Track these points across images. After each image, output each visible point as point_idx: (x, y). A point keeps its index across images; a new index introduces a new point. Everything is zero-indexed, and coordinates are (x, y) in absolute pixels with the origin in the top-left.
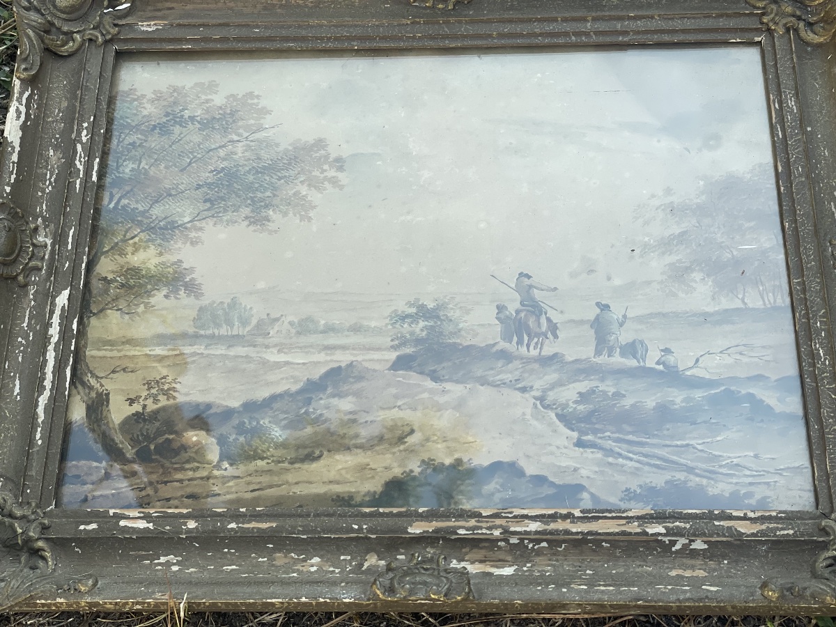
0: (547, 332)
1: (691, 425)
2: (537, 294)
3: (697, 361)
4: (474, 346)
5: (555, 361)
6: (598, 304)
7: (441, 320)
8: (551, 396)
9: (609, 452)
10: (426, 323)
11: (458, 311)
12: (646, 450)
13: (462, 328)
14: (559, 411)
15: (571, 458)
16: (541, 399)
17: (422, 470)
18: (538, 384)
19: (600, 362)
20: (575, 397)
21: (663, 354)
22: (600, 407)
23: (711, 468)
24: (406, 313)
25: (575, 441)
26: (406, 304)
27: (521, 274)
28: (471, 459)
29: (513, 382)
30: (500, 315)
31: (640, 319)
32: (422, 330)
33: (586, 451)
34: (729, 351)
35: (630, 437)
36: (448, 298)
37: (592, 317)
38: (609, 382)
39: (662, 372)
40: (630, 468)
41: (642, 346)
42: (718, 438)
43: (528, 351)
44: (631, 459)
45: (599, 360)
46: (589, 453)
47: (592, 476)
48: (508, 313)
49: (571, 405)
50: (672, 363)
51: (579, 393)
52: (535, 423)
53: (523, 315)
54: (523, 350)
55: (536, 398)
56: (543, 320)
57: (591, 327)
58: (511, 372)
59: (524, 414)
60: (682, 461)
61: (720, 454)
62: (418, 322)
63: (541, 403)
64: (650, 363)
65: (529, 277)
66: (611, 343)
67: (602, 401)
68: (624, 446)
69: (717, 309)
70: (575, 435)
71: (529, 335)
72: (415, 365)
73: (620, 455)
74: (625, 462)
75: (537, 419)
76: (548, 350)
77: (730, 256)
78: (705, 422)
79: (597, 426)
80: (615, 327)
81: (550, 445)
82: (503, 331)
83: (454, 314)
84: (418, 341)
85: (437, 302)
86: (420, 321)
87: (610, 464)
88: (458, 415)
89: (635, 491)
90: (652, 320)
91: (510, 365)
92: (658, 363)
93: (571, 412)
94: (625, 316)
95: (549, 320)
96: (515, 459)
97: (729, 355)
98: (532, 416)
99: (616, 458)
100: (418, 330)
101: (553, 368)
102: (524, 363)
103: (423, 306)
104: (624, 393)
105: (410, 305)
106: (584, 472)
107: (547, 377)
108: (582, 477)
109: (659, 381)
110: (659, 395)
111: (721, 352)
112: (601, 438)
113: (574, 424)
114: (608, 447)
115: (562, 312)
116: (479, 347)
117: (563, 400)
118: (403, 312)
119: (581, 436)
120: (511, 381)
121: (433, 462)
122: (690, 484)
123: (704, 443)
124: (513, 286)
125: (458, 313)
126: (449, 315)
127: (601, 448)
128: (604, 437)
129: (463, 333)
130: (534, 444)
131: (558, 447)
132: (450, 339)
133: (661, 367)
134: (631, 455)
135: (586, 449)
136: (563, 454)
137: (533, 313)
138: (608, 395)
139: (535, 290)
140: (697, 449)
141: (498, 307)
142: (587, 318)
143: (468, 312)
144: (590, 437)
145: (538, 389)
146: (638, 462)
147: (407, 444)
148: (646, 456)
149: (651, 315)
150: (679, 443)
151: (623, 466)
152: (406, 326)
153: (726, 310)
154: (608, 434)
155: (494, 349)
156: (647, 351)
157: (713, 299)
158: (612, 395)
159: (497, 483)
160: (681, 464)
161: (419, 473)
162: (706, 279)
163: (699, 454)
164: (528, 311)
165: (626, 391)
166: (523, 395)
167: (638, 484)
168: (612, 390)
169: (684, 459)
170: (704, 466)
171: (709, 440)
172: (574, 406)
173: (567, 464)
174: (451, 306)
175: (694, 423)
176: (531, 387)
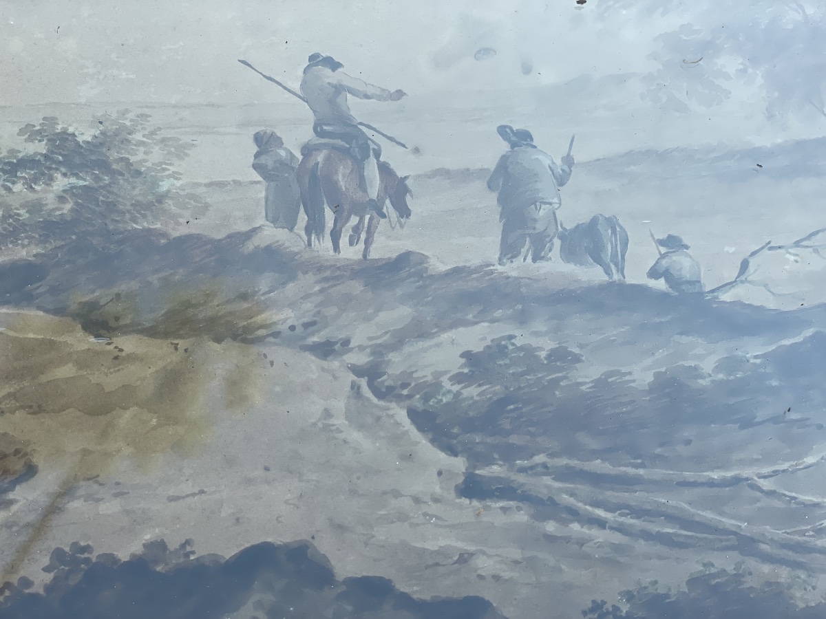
0: (381, 200)
1: (742, 427)
2: (356, 108)
3: (745, 265)
4: (198, 237)
5: (403, 274)
6: (503, 131)
7: (113, 173)
8: (396, 364)
9: (546, 507)
10: (73, 180)
11: (156, 149)
12: (636, 497)
13: (168, 191)
14: (417, 402)
15: (452, 527)
16: (371, 373)
17: (55, 578)
18: (362, 333)
19: (514, 274)
20: (455, 364)
21: (663, 250)
22: (520, 388)
23: (797, 538)
24: (20, 155)
25: (461, 479)
26: (21, 132)
27: (314, 59)
28: (188, 542)
29: (299, 330)
30: (263, 160)
31: (604, 166)
32: (61, 199)
33: (487, 508)
34: (815, 241)
35: (598, 465)
36: (130, 116)
37: (490, 162)
38: (539, 326)
39: (663, 296)
40: (600, 546)
41: (614, 232)
42: (810, 460)
43: (336, 248)
44: (602, 524)
45: (512, 269)
46: (497, 513)
47: (507, 575)
48: (283, 153)
49: (447, 384)
50: (686, 274)
51: (467, 355)
52: (355, 436)
53: (320, 158)
54: (324, 246)
55: (357, 371)
56: (372, 171)
57: (489, 187)
58: (292, 305)
59: (327, 413)
60: (728, 522)
61: (816, 500)
62: (51, 179)
63: (370, 385)
64: (636, 275)
65: (334, 65)
66: (540, 227)
67: (523, 374)
68: (584, 489)
69: (779, 141)
70: (459, 464)
71: (337, 209)
72: (41, 290)
73: (574, 514)
74: (585, 531)
75: (361, 427)
76: (385, 246)
77: (799, 17)
78: (775, 420)
79: (514, 439)
80: (545, 187)
81: (397, 494)
82: (271, 198)
83: (147, 156)
84: (50, 228)
85: (101, 128)
86: (58, 175)
87: (551, 539)
88: (154, 422)
89: (616, 609)
90: (633, 167)
91: (291, 285)
92: (654, 273)
93: (448, 404)
94: (568, 160)
95: (385, 169)
96: (305, 537)
97: (816, 251)
98: (347, 418)
99: (565, 522)
100: (50, 200)
101: (399, 292)
102: (326, 279)
103: (65, 137)
104: (576, 351)
105: (31, 133)
106: (485, 564)
107: (384, 316)
108: (481, 577)
109: (657, 320)
110: (660, 354)
111: (797, 244)
112: (522, 470)
113: (456, 436)
114: (544, 493)
115: (417, 150)
116: (211, 241)
117: (425, 375)
118: (12, 152)
119: (475, 467)
120: (292, 328)
121: (86, 555)
122: (750, 582)
123: (775, 473)
124: (296, 86)
125: (156, 155)
126: (133, 159)
127: (525, 497)
128: (532, 468)
129: (169, 204)
130: (354, 492)
131: (417, 500)
132: (134, 220)
133: (660, 284)
134: (601, 513)
135: (489, 503)
136: (432, 516)
137: (346, 152)
138: (537, 358)
139: (348, 95)
140: (761, 491)
141: (258, 139)
142: (478, 166)
143: (181, 151)
144: (496, 470)
145: (361, 348)
146: (620, 529)
147: (14, 508)
148: (638, 513)
149: (631, 157)
150: (716, 475)
151: (581, 542)
152: (18, 187)
153: (801, 145)
154: (540, 458)
155: (250, 246)
156: (625, 243)
157: (770, 116)
158: (548, 357)
159: (259, 605)
160: (726, 532)
161: (48, 588)
162: (750, 70)
163: (765, 502)
164: (334, 148)
165: (581, 346)
166: (325, 364)
167: (624, 589)
168: (546, 345)
169: (733, 517)
170: (779, 533)
171: (785, 466)
172: (456, 388)
173: (442, 543)
174: (138, 136)
175: (747, 423)
176: (346, 342)
